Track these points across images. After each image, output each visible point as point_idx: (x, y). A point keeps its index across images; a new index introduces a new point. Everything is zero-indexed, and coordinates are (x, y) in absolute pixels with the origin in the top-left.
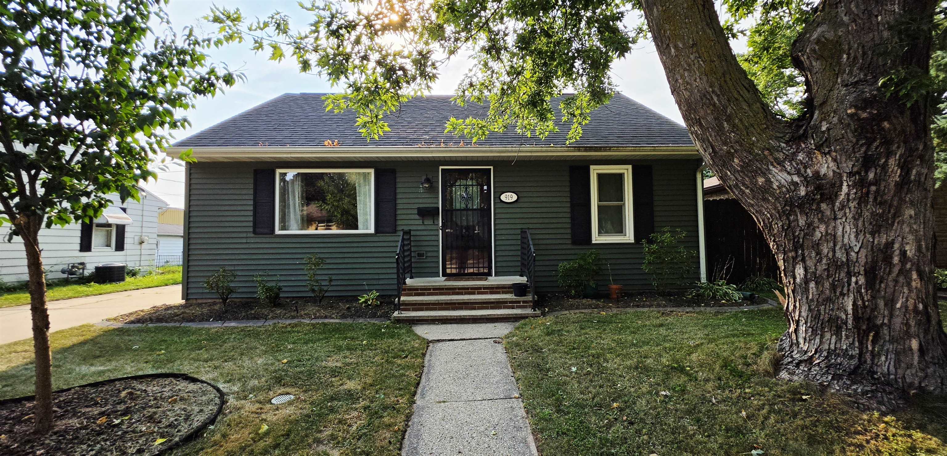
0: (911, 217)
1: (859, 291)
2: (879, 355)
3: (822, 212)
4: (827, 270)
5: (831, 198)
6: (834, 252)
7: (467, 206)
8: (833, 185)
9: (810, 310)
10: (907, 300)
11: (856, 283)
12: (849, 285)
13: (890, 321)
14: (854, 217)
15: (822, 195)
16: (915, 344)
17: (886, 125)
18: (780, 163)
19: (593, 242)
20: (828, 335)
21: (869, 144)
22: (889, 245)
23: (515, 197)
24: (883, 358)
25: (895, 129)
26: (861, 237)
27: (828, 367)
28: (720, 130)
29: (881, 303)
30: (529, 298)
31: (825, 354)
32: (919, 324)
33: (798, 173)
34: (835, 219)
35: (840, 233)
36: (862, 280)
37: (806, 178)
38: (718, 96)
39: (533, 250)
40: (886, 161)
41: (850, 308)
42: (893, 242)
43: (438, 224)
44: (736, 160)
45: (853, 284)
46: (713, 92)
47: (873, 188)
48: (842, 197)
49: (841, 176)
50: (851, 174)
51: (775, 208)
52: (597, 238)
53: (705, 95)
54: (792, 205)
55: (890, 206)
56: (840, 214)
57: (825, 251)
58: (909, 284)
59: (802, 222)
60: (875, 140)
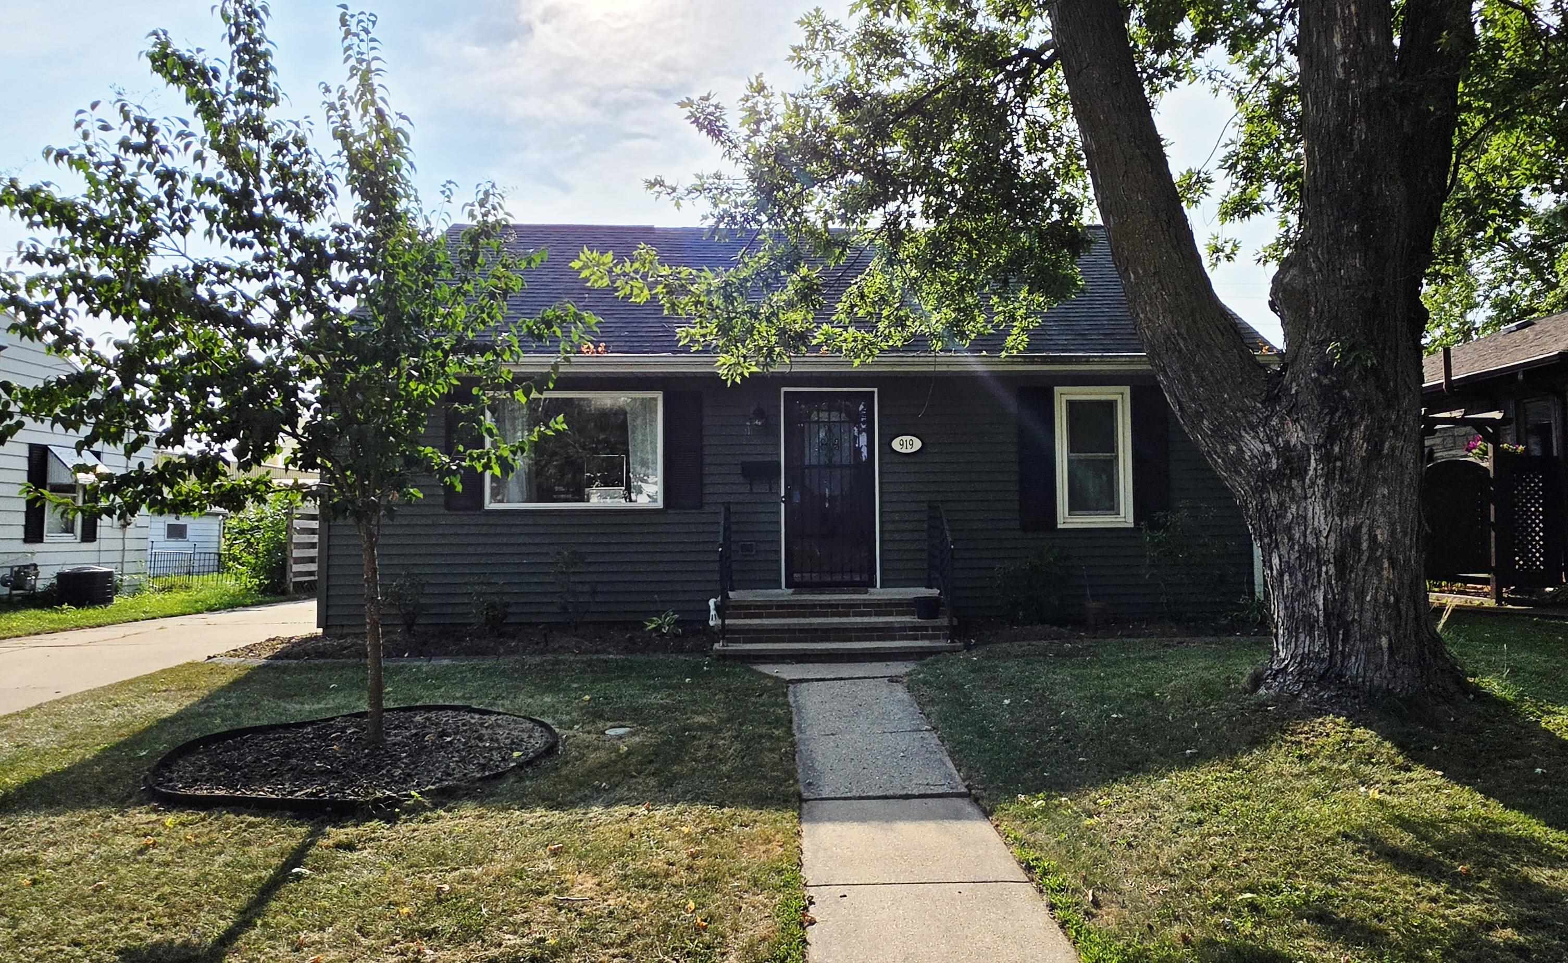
0: (1384, 496)
1: (1329, 583)
2: (1350, 656)
3: (1294, 490)
4: (1299, 558)
5: (1301, 473)
6: (1305, 537)
7: (830, 460)
8: (1301, 458)
9: (1286, 608)
10: (1377, 592)
11: (1327, 573)
12: (1319, 576)
13: (1360, 616)
14: (1322, 497)
15: (1292, 470)
16: (1384, 641)
17: (1347, 393)
18: (1254, 428)
19: (1059, 526)
20: (1302, 636)
21: (1332, 413)
22: (1357, 528)
23: (917, 444)
24: (1353, 659)
25: (1356, 398)
26: (1330, 519)
27: (1300, 674)
28: (1188, 384)
29: (1352, 596)
30: (944, 621)
31: (1299, 659)
32: (1389, 618)
33: (1270, 441)
34: (1306, 498)
35: (1310, 515)
36: (1332, 571)
37: (1277, 448)
38: (1184, 339)
39: (950, 539)
40: (1351, 433)
41: (1321, 603)
42: (1361, 526)
43: (779, 493)
44: (1205, 422)
45: (1323, 575)
46: (1179, 334)
47: (1338, 464)
48: (1311, 473)
49: (1308, 449)
50: (1317, 447)
51: (1248, 484)
52: (1065, 519)
53: (1169, 338)
54: (1264, 481)
55: (1358, 484)
56: (1309, 492)
57: (1297, 536)
58: (1379, 573)
59: (1274, 501)
60: (1337, 410)
